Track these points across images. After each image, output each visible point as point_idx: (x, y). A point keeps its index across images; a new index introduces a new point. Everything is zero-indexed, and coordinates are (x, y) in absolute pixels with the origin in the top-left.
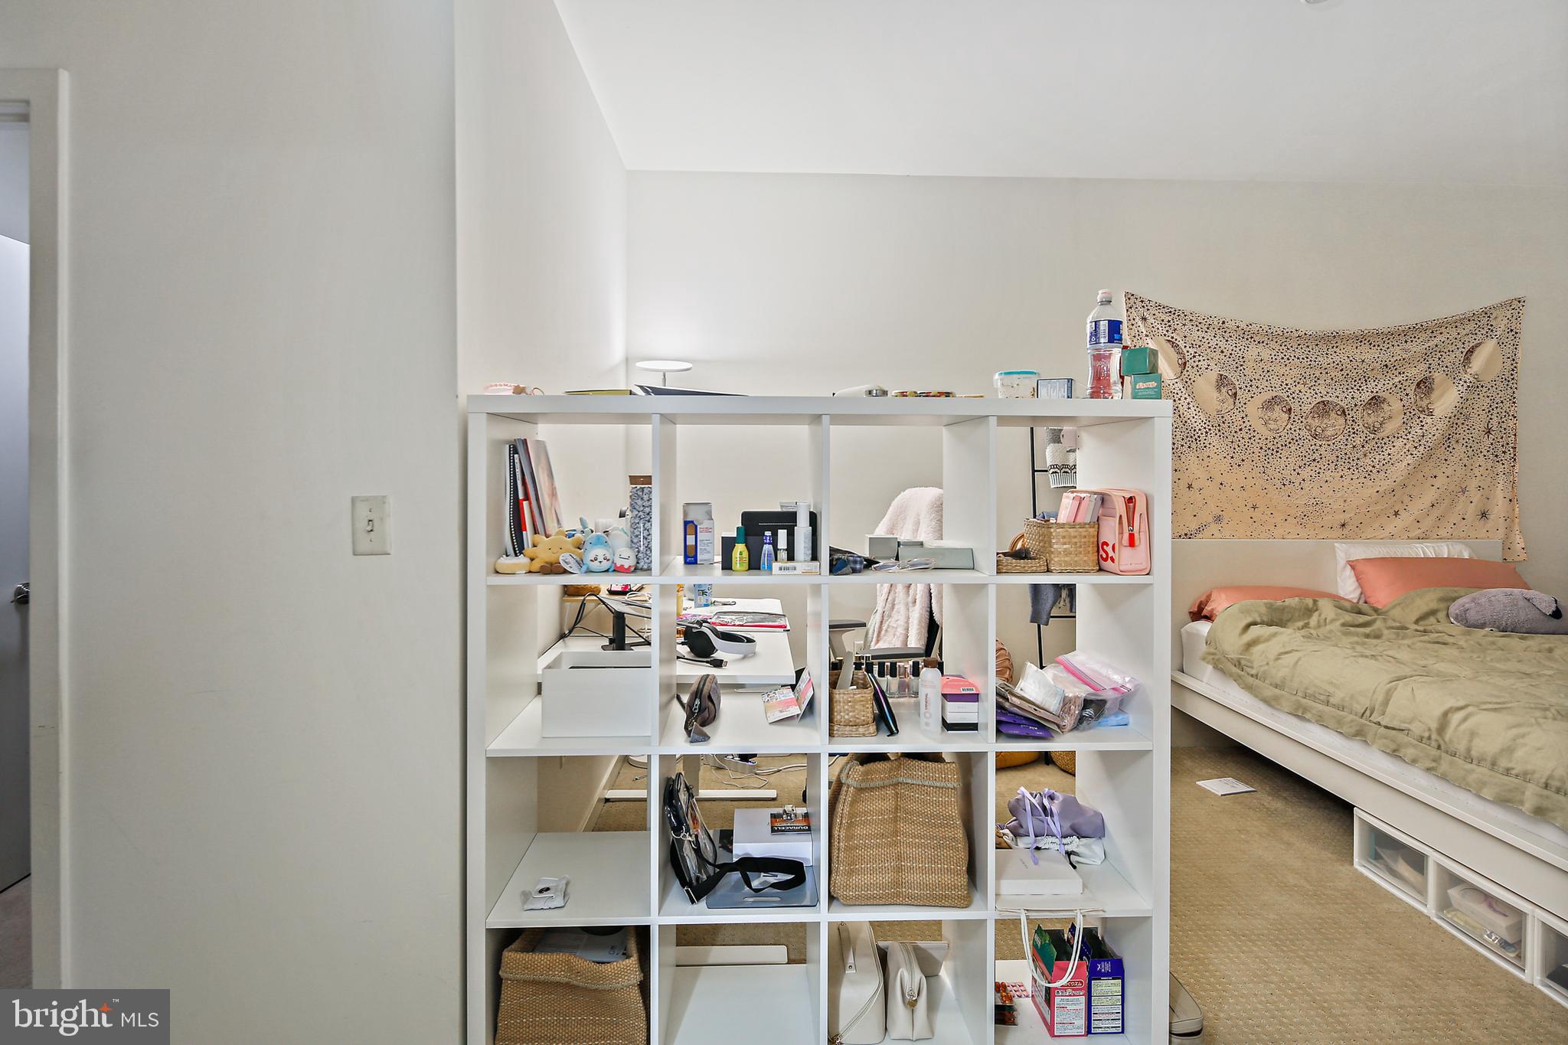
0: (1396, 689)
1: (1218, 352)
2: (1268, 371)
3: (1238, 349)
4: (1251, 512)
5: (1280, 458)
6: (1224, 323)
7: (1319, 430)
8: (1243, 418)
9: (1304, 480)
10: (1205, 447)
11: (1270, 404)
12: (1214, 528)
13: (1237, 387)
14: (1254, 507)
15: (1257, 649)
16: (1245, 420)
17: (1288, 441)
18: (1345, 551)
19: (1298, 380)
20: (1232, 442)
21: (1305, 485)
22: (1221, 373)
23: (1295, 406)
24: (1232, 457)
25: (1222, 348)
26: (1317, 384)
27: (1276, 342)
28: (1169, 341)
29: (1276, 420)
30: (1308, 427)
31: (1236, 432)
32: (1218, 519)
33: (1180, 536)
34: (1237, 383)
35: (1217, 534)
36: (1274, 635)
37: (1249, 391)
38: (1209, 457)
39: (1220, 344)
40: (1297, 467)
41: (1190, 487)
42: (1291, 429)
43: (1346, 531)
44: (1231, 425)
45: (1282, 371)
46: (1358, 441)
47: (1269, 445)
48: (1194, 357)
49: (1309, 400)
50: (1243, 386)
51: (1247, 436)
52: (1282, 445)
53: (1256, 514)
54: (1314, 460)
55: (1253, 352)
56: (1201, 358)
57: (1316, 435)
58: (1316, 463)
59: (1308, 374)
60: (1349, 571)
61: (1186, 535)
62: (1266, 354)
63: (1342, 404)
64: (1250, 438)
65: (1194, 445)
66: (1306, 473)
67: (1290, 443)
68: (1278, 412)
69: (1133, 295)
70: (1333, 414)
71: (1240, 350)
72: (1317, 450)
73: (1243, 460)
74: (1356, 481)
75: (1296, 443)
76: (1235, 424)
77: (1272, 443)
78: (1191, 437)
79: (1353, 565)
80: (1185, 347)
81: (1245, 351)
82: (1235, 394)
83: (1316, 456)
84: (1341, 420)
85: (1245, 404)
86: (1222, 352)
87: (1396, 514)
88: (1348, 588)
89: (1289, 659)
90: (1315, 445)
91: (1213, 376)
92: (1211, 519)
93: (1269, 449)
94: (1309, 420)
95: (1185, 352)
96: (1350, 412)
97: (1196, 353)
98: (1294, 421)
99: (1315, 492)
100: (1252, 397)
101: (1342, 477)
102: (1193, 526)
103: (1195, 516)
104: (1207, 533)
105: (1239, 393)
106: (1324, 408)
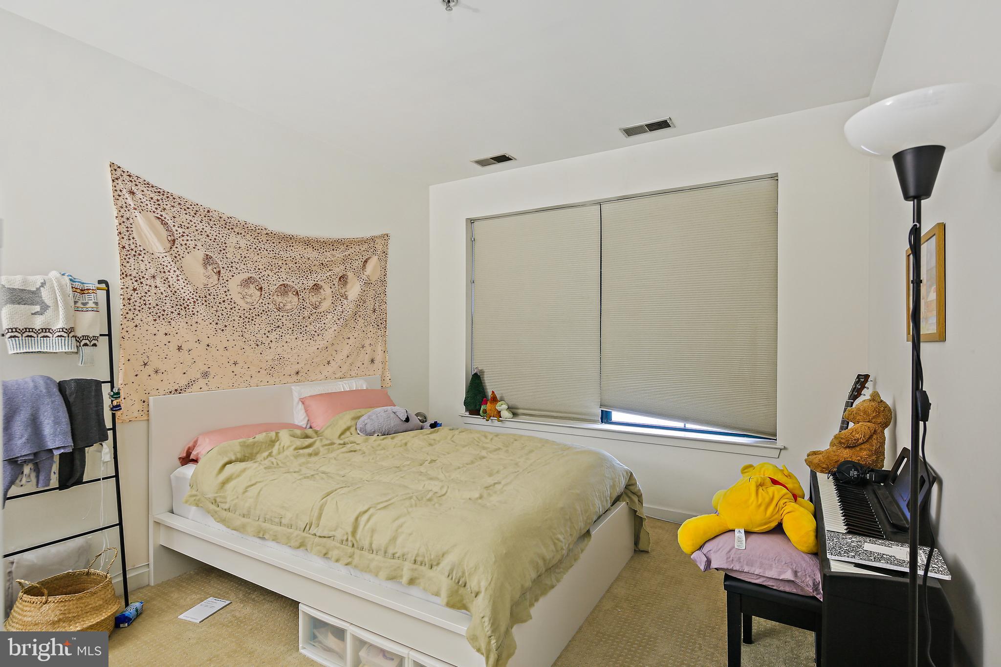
0: (326, 504)
1: (204, 236)
2: (245, 257)
3: (220, 236)
4: (233, 368)
5: (255, 325)
6: (208, 211)
7: (281, 305)
8: (225, 292)
9: (271, 341)
10: (194, 314)
11: (247, 283)
12: (202, 382)
13: (221, 266)
14: (235, 364)
15: (230, 486)
16: (227, 293)
17: (261, 312)
18: (300, 391)
19: (267, 267)
20: (217, 311)
21: (272, 345)
22: (206, 253)
23: (265, 286)
24: (217, 324)
25: (208, 233)
26: (280, 271)
27: (251, 235)
28: (159, 218)
29: (251, 296)
30: (274, 302)
31: (220, 303)
32: (205, 375)
33: (171, 392)
34: (220, 263)
35: (205, 388)
36: (244, 470)
37: (230, 271)
38: (197, 323)
39: (206, 229)
40: (266, 332)
41: (180, 348)
42: (262, 303)
43: (299, 377)
44: (216, 297)
45: (255, 259)
46: (306, 314)
47: (247, 315)
48: (183, 236)
49: (273, 283)
50: (226, 266)
51: (229, 307)
52: (256, 315)
53: (237, 369)
54: (278, 327)
55: (233, 239)
56: (188, 238)
57: (280, 308)
58: (279, 329)
59: (274, 263)
60: (300, 406)
61: (176, 390)
62: (243, 243)
63: (296, 287)
64: (231, 309)
65: (183, 313)
66: (272, 336)
67: (261, 313)
68: (252, 290)
69: (119, 167)
70: (290, 294)
71: (223, 237)
72: (280, 319)
73: (226, 326)
74: (305, 342)
75: (266, 314)
76: (219, 296)
77: (248, 313)
78: (181, 305)
79: (303, 401)
80: (174, 226)
81: (227, 239)
82: (219, 272)
83: (280, 323)
84: (296, 299)
85: (227, 281)
86: (208, 236)
87: (329, 363)
88: (300, 418)
89: (253, 491)
90: (279, 315)
91: (200, 254)
92: (199, 376)
93: (246, 317)
94: (275, 297)
95: (174, 231)
96: (301, 293)
97: (184, 233)
98: (264, 297)
99: (279, 350)
100: (233, 276)
101: (296, 339)
102: (183, 382)
103: (184, 373)
104: (196, 387)
105: (222, 271)
106: (284, 289)
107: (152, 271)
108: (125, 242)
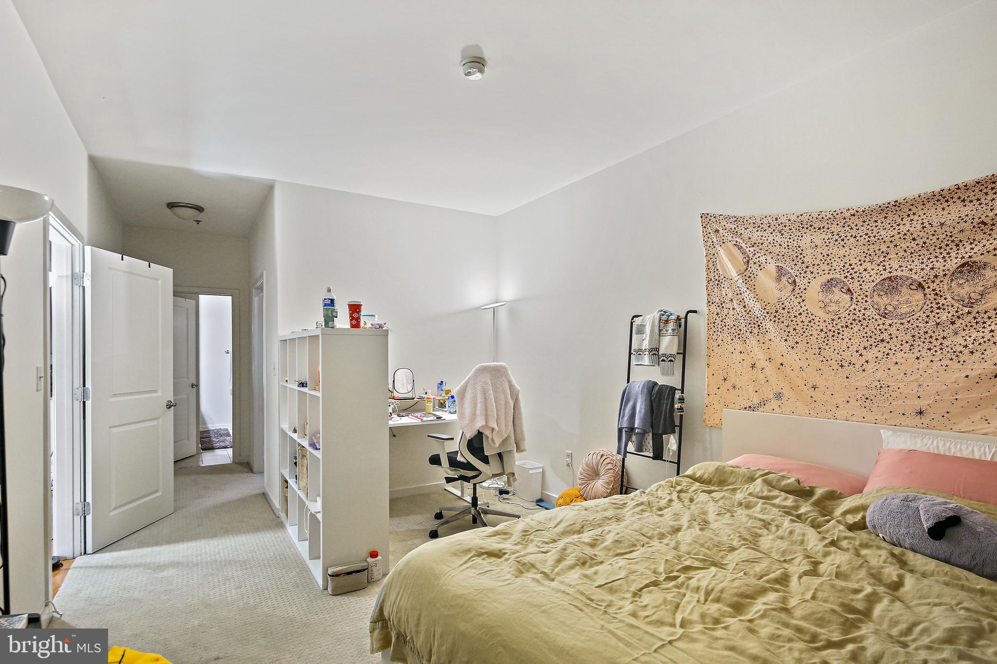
1: (778, 246)
2: (828, 255)
3: (791, 240)
4: (811, 392)
5: (843, 339)
6: (776, 219)
7: (890, 308)
8: (799, 303)
9: (867, 362)
10: (767, 331)
11: (829, 286)
12: (774, 404)
13: (794, 274)
14: (814, 387)
16: (802, 304)
17: (849, 322)
19: (863, 259)
20: (787, 326)
21: (868, 367)
22: (777, 264)
23: (855, 286)
24: (786, 340)
25: (779, 242)
26: (887, 259)
27: (838, 224)
28: (736, 245)
29: (837, 302)
30: (876, 306)
31: (795, 317)
32: (779, 396)
33: (746, 408)
34: (792, 271)
35: (777, 410)
37: (804, 277)
38: (770, 340)
39: (776, 239)
40: (861, 348)
41: (753, 366)
42: (855, 309)
43: (926, 420)
44: (791, 310)
45: (842, 252)
46: (945, 317)
47: (830, 327)
48: (755, 254)
50: (798, 273)
51: (806, 321)
52: (842, 327)
53: (817, 394)
54: (882, 341)
55: (808, 239)
56: (760, 255)
57: (885, 313)
58: (885, 344)
59: (872, 250)
61: (750, 407)
63: (915, 277)
64: (810, 322)
65: (756, 331)
66: (869, 355)
67: (851, 324)
68: (837, 294)
69: (708, 214)
70: (904, 290)
71: (794, 240)
72: (886, 330)
73: (797, 343)
74: (937, 364)
75: (859, 324)
76: (795, 309)
77: (831, 325)
78: (754, 324)
80: (747, 247)
81: (798, 241)
82: (794, 281)
83: (885, 336)
84: (919, 295)
85: (805, 289)
86: (780, 245)
90: (884, 324)
91: (772, 268)
92: (771, 396)
93: (830, 330)
94: (876, 299)
95: (748, 251)
96: (931, 285)
97: (755, 251)
98: (858, 301)
99: (878, 375)
100: (809, 283)
101: (918, 358)
102: (756, 401)
103: (756, 391)
104: (768, 407)
105: (797, 280)
106: (891, 284)
107: (730, 295)
108: (711, 276)
